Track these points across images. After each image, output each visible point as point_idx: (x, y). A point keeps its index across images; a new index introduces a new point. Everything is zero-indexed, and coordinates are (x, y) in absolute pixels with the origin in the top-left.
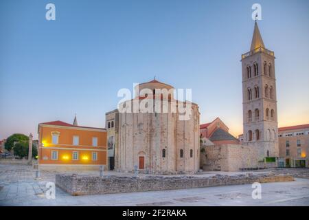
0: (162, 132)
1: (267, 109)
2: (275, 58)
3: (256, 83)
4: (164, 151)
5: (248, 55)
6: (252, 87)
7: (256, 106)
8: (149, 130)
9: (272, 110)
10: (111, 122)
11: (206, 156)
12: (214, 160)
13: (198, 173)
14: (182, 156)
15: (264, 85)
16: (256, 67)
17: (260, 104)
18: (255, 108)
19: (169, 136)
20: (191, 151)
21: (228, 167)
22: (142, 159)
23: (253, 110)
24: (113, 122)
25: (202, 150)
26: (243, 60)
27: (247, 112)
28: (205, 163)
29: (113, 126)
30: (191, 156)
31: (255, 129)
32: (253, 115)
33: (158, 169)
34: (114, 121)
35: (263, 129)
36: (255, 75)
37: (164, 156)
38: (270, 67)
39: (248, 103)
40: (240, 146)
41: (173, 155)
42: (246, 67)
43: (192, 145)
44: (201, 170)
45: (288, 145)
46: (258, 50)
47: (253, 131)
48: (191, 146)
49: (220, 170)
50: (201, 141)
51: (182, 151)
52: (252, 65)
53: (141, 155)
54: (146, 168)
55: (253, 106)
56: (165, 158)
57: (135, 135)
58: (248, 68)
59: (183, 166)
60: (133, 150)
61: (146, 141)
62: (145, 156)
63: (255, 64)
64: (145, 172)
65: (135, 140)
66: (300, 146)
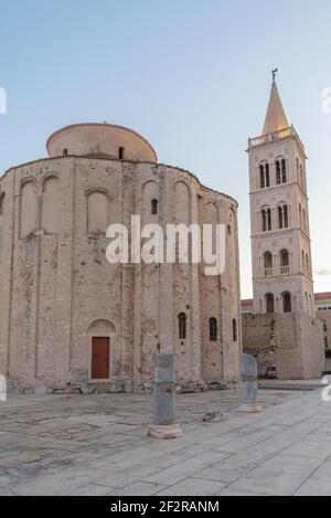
1: (302, 253)
2: (306, 157)
3: (283, 198)
4: (182, 317)
5: (262, 140)
6: (273, 206)
7: (283, 243)
9: (307, 256)
16: (281, 166)
17: (291, 239)
18: (280, 247)
20: (234, 322)
22: (100, 347)
23: (275, 252)
26: (250, 150)
27: (261, 255)
31: (282, 290)
32: (276, 261)
35: (299, 292)
36: (278, 182)
37: (182, 333)
38: (302, 172)
39: (263, 237)
42: (257, 165)
43: (235, 308)
45: (325, 328)
47: (277, 295)
48: (233, 312)
52: (271, 161)
53: (101, 332)
54: (117, 373)
55: (275, 244)
56: (187, 341)
57: (78, 266)
58: (261, 167)
59: (218, 366)
60: (72, 314)
61: (115, 288)
62: (112, 335)
63: (280, 159)
64: (113, 388)
65: (80, 283)
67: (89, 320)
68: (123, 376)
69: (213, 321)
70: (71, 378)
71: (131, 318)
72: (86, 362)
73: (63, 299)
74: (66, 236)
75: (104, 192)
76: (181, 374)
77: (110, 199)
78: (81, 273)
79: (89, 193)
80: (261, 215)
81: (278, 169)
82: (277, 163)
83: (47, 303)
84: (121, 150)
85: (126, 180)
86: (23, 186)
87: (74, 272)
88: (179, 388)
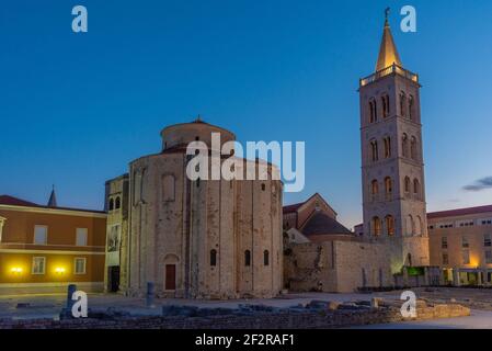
0: (211, 217)
1: (407, 179)
2: (420, 87)
3: (387, 130)
4: (213, 253)
5: (372, 79)
6: (380, 139)
7: (386, 172)
8: (185, 213)
9: (416, 181)
10: (114, 198)
11: (295, 263)
12: (309, 272)
13: (279, 296)
14: (248, 263)
15: (400, 135)
16: (386, 102)
17: (392, 168)
18: (384, 175)
19: (223, 224)
20: (266, 253)
21: (336, 285)
22: (171, 270)
23: (380, 180)
24: (118, 199)
25: (287, 252)
26: (361, 89)
27: (370, 183)
28: (294, 276)
29: (118, 207)
30: (266, 263)
31: (385, 214)
32: (381, 188)
33: (201, 289)
34: (121, 196)
35: (399, 215)
36: (385, 116)
37: (213, 263)
38: (411, 102)
39: (371, 167)
40: (358, 244)
41: (232, 261)
42: (367, 102)
43: (268, 242)
44: (285, 292)
45: (445, 245)
46: (389, 71)
47: (381, 218)
48: (265, 245)
49: (321, 291)
50: (285, 235)
51: (248, 254)
52: (378, 98)
53: (170, 262)
54: (180, 286)
55: (380, 173)
56: (216, 267)
57: (158, 222)
58: (371, 104)
59: (250, 283)
60: (156, 251)
61: (179, 236)
62: (177, 264)
63: (385, 96)
64: (177, 296)
65: (159, 232)
66: (467, 245)
67: (164, 254)
71: (187, 253)
72: (163, 279)
77: (175, 179)
78: (160, 225)
79: (163, 176)
80: (371, 146)
81: (384, 104)
82: (383, 99)
84: (197, 138)
87: (156, 226)
88: (209, 297)
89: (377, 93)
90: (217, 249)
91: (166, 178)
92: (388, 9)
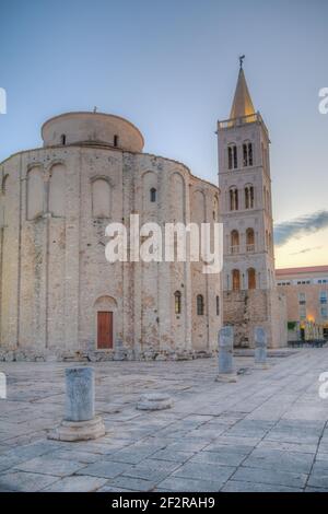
2: (269, 142)
3: (250, 180)
4: (178, 294)
5: (231, 124)
6: (241, 187)
7: (249, 222)
9: (270, 235)
14: (199, 310)
15: (263, 186)
16: (248, 150)
17: (256, 220)
18: (246, 226)
20: (217, 299)
23: (242, 231)
26: (220, 132)
27: (229, 233)
30: (218, 312)
31: (248, 266)
32: (243, 239)
35: (263, 269)
36: (245, 165)
37: (178, 310)
39: (231, 216)
42: (226, 147)
43: (218, 285)
46: (252, 119)
47: (243, 271)
48: (217, 288)
49: (246, 347)
51: (199, 300)
52: (239, 145)
53: (105, 307)
54: (120, 343)
55: (241, 223)
56: (182, 316)
57: (84, 247)
58: (230, 149)
59: (205, 337)
60: (79, 291)
61: (118, 268)
63: (247, 143)
64: (116, 357)
65: (86, 263)
66: (302, 303)
67: (95, 296)
68: (125, 346)
69: (200, 298)
70: (79, 348)
71: (131, 295)
72: (92, 333)
73: (71, 277)
74: (73, 219)
75: (107, 180)
76: (177, 344)
77: (112, 187)
79: (93, 180)
80: (228, 194)
81: (245, 152)
82: (245, 147)
83: (56, 280)
84: (116, 138)
85: (126, 169)
86: (29, 170)
87: (81, 253)
88: (175, 356)
89: (239, 139)
90: (182, 290)
91: (96, 183)
92: (243, 57)
